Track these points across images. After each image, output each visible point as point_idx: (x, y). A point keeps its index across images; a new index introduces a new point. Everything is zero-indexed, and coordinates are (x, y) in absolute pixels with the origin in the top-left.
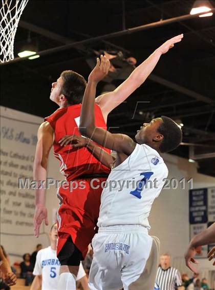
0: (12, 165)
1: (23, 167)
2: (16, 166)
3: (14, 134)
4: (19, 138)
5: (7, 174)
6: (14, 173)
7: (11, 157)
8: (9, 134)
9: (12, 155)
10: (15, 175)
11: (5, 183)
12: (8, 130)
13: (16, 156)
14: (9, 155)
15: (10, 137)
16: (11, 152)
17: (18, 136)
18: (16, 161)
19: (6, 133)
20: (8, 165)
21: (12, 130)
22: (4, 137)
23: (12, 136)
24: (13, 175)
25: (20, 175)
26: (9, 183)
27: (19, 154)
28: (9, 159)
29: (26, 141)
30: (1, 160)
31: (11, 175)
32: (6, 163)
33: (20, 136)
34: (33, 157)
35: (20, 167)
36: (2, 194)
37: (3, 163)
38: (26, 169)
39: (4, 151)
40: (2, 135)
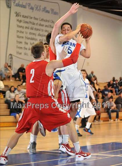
0: (40, 25)
1: (46, 26)
2: (43, 25)
3: (41, 8)
4: (44, 10)
5: (38, 30)
6: (42, 29)
7: (40, 20)
8: (38, 8)
9: (40, 19)
10: (43, 30)
11: (37, 35)
12: (38, 6)
13: (42, 20)
14: (39, 20)
15: (39, 10)
16: (40, 18)
17: (43, 9)
18: (43, 23)
19: (37, 8)
20: (38, 25)
21: (40, 6)
22: (36, 10)
23: (40, 9)
24: (41, 30)
25: (45, 30)
26: (39, 35)
27: (44, 19)
28: (39, 22)
29: (48, 12)
30: (35, 22)
31: (40, 31)
32: (37, 24)
33: (44, 9)
34: (51, 20)
35: (45, 26)
36: (35, 41)
37: (35, 24)
38: (48, 27)
39: (36, 17)
40: (35, 9)
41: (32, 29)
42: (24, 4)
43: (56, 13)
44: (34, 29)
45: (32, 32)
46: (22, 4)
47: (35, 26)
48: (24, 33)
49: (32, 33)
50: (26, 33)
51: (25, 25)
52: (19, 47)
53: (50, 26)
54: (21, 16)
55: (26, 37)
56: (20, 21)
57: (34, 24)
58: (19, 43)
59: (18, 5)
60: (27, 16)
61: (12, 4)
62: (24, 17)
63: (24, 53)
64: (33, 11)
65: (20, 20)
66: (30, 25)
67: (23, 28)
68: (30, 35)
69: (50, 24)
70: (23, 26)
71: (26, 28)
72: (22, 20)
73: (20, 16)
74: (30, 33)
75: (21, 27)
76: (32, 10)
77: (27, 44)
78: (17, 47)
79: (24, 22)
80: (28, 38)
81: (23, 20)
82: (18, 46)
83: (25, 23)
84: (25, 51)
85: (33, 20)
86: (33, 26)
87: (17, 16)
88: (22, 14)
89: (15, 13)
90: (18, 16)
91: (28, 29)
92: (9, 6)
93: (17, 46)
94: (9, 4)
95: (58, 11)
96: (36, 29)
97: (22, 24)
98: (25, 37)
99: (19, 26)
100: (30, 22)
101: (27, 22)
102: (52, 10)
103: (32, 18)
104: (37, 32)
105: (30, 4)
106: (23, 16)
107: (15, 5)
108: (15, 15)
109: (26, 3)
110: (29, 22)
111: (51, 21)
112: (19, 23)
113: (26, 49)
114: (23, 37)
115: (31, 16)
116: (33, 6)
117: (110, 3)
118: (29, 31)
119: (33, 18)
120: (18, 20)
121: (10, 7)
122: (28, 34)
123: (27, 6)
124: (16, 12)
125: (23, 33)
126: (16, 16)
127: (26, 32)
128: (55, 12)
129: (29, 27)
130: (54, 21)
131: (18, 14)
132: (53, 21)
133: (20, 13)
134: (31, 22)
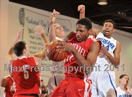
40: (47, 26)
42: (37, 21)
46: (34, 21)
48: (37, 48)
59: (31, 22)
61: (25, 20)
64: (45, 28)
65: (32, 36)
67: (36, 44)
70: (36, 42)
71: (39, 44)
72: (35, 36)
73: (33, 32)
75: (34, 43)
83: (37, 39)
89: (28, 30)
90: (31, 33)
91: (41, 45)
92: (22, 23)
94: (22, 20)
97: (35, 40)
99: (32, 42)
101: (39, 38)
105: (42, 21)
107: (28, 21)
109: (39, 21)
112: (32, 39)
116: (46, 23)
117: (120, 20)
120: (31, 36)
121: (24, 24)
122: (41, 49)
123: (40, 23)
124: (29, 29)
125: (35, 48)
126: (29, 32)
127: (38, 48)
131: (31, 30)
133: (33, 29)
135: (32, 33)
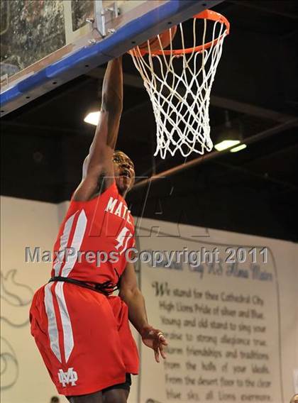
0: (226, 312)
1: (242, 314)
2: (232, 313)
3: (224, 265)
4: (232, 272)
5: (219, 326)
6: (231, 325)
7: (223, 300)
8: (217, 267)
9: (224, 297)
10: (233, 327)
11: (219, 341)
13: (230, 298)
14: (219, 298)
15: (218, 271)
16: (223, 294)
17: (230, 269)
18: (231, 306)
19: (212, 266)
20: (220, 312)
22: (209, 272)
23: (221, 268)
24: (229, 326)
25: (240, 326)
26: (226, 340)
27: (235, 295)
28: (221, 304)
29: (243, 274)
30: (209, 306)
31: (226, 328)
32: (216, 310)
33: (233, 268)
34: (255, 297)
35: (237, 314)
36: (216, 357)
37: (212, 311)
38: (247, 316)
39: (212, 293)
40: (206, 269)
41: (204, 325)
43: (265, 277)
44: (209, 326)
45: (204, 334)
47: (211, 318)
48: (184, 338)
49: (204, 337)
50: (189, 338)
51: (184, 316)
52: (171, 379)
53: (254, 312)
54: (172, 293)
55: (190, 347)
56: (170, 307)
57: (207, 311)
58: (172, 368)
60: (187, 290)
62: (181, 296)
63: (189, 395)
64: (201, 277)
65: (168, 303)
66: (198, 316)
67: (179, 325)
68: (200, 343)
69: (251, 306)
70: (180, 321)
71: (187, 323)
72: (174, 303)
73: (168, 292)
74: (200, 338)
75: (172, 322)
76: (199, 274)
77: (194, 367)
78: (167, 379)
79: (180, 308)
80: (196, 353)
81: (177, 304)
82: (169, 377)
83: (182, 310)
84: (191, 387)
85: (203, 302)
86: (206, 316)
87: (160, 293)
88: (172, 287)
89: (153, 286)
90: (162, 293)
91: (194, 325)
93: (166, 376)
95: (270, 270)
96: (216, 325)
98: (187, 349)
99: (168, 320)
100: (196, 306)
101: (188, 309)
102: (255, 268)
103: (200, 295)
104: (219, 334)
106: (176, 293)
108: (154, 291)
110: (194, 309)
111: (255, 300)
112: (166, 311)
113: (193, 382)
114: (180, 351)
115: (199, 291)
118: (196, 331)
119: (204, 296)
120: (162, 305)
121: (139, 271)
122: (195, 339)
124: (157, 284)
125: (179, 338)
126: (157, 292)
127: (187, 335)
128: (263, 274)
129: (194, 321)
130: (261, 298)
131: (161, 287)
132: (259, 300)
133: (167, 284)
134: (200, 305)
135: (165, 295)
